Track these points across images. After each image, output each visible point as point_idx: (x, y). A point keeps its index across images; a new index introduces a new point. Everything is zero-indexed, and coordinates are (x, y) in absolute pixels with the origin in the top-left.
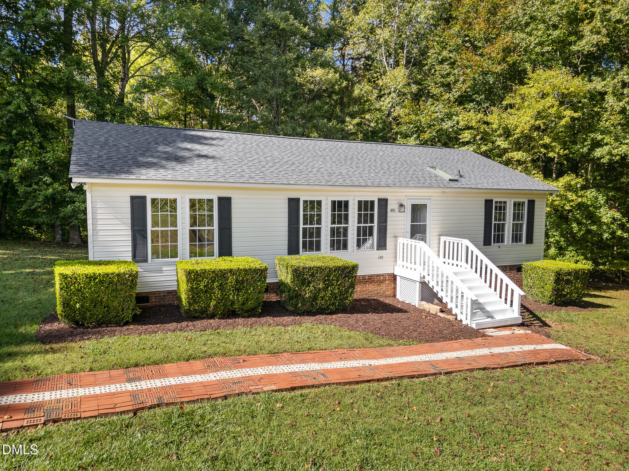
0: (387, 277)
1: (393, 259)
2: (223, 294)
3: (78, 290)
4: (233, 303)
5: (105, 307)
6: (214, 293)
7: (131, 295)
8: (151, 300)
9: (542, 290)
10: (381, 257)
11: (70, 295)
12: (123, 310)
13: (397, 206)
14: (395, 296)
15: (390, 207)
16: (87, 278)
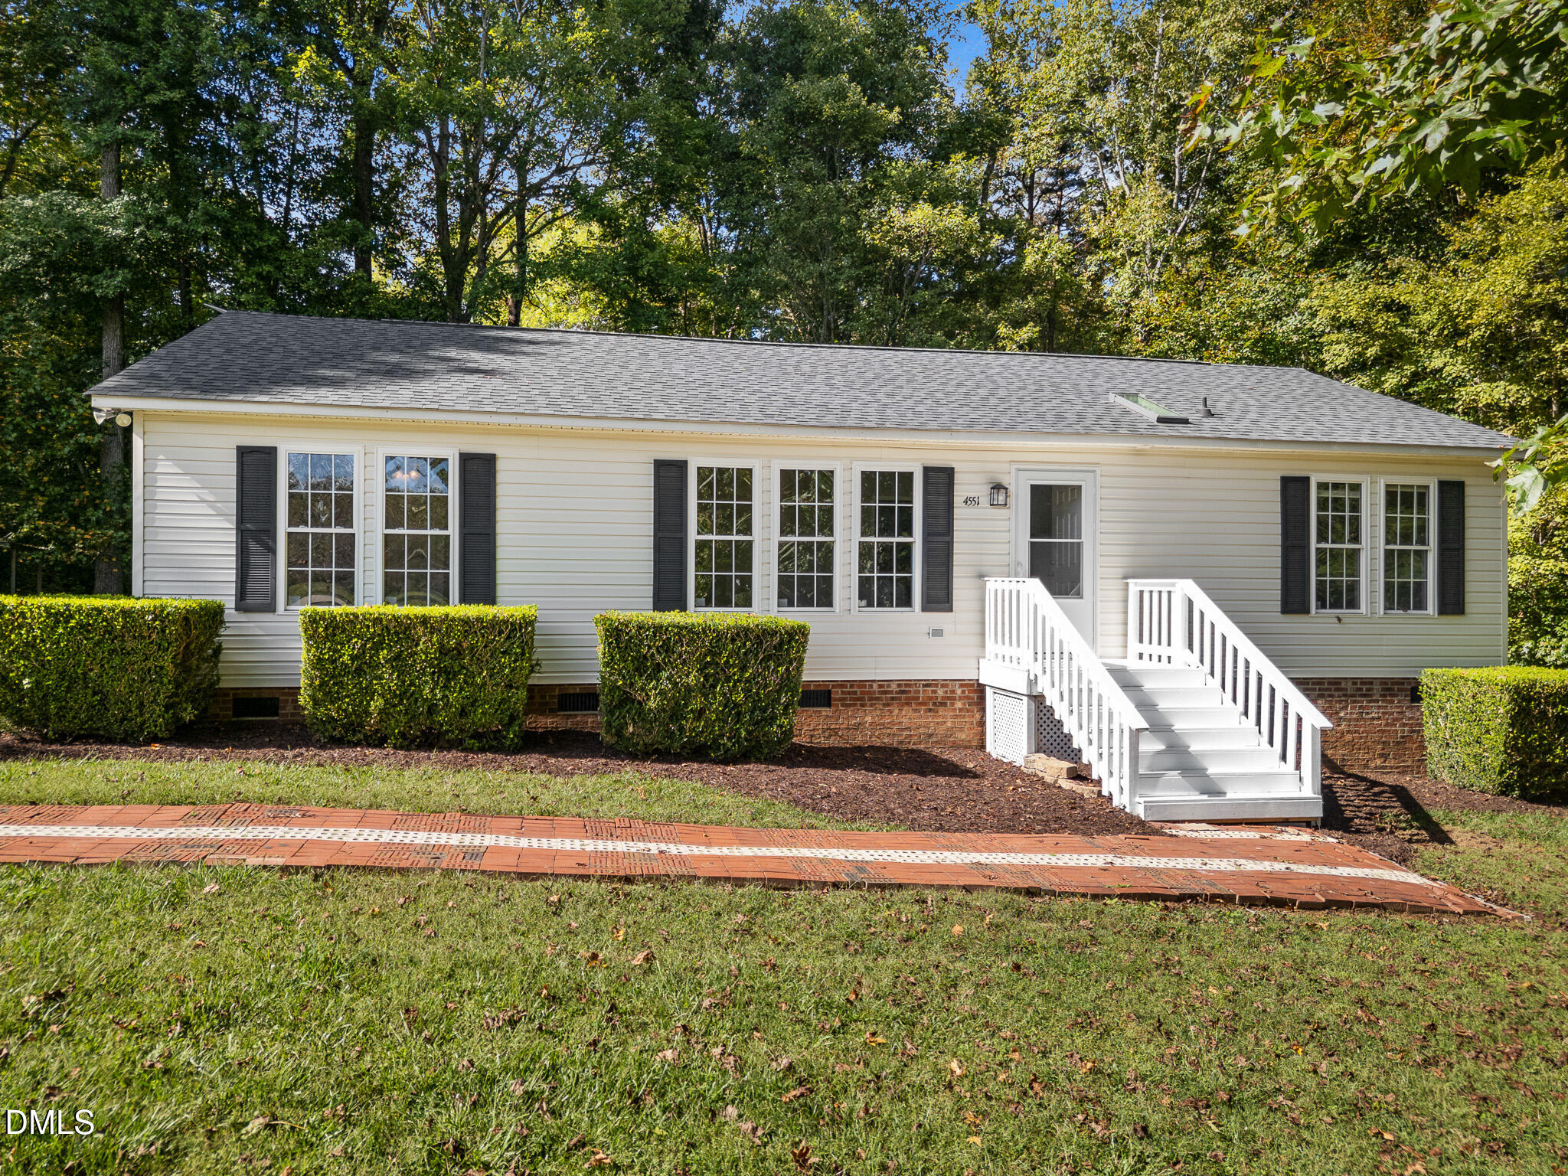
0: (959, 691)
1: (976, 640)
2: (404, 682)
3: (27, 644)
4: (432, 710)
5: (95, 693)
6: (381, 678)
7: (162, 668)
8: (284, 708)
9: (1477, 749)
10: (938, 633)
11: (10, 655)
12: (141, 705)
13: (986, 489)
14: (982, 746)
15: (960, 494)
16: (49, 615)
